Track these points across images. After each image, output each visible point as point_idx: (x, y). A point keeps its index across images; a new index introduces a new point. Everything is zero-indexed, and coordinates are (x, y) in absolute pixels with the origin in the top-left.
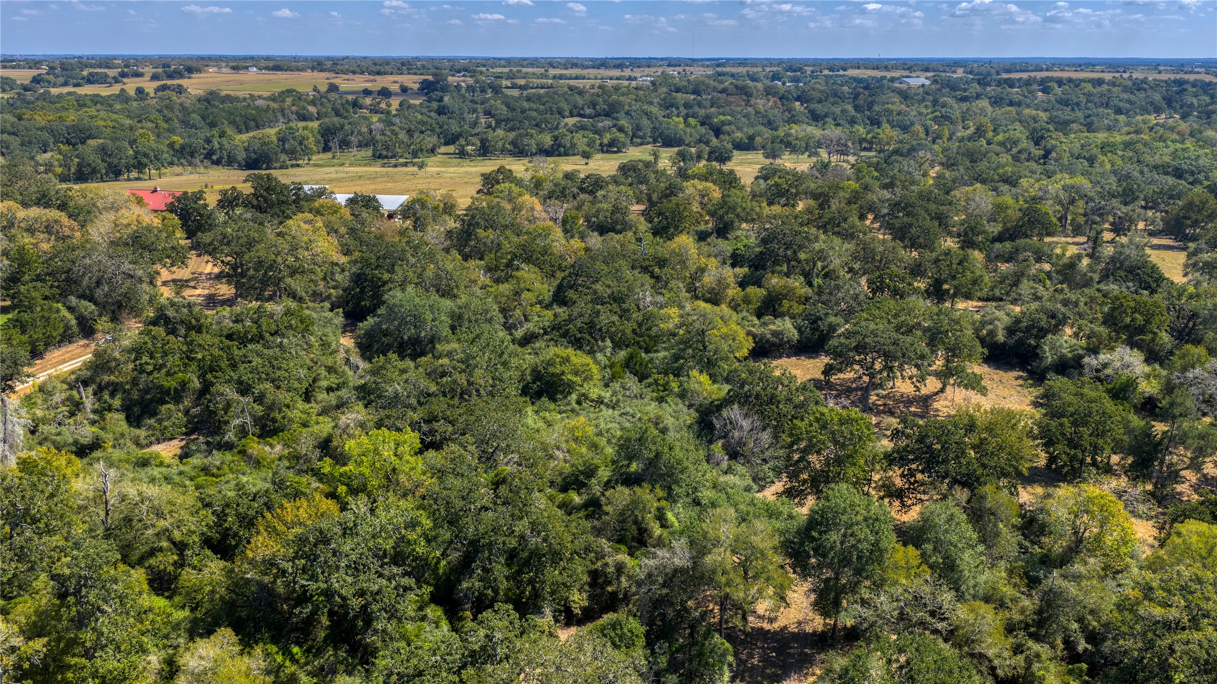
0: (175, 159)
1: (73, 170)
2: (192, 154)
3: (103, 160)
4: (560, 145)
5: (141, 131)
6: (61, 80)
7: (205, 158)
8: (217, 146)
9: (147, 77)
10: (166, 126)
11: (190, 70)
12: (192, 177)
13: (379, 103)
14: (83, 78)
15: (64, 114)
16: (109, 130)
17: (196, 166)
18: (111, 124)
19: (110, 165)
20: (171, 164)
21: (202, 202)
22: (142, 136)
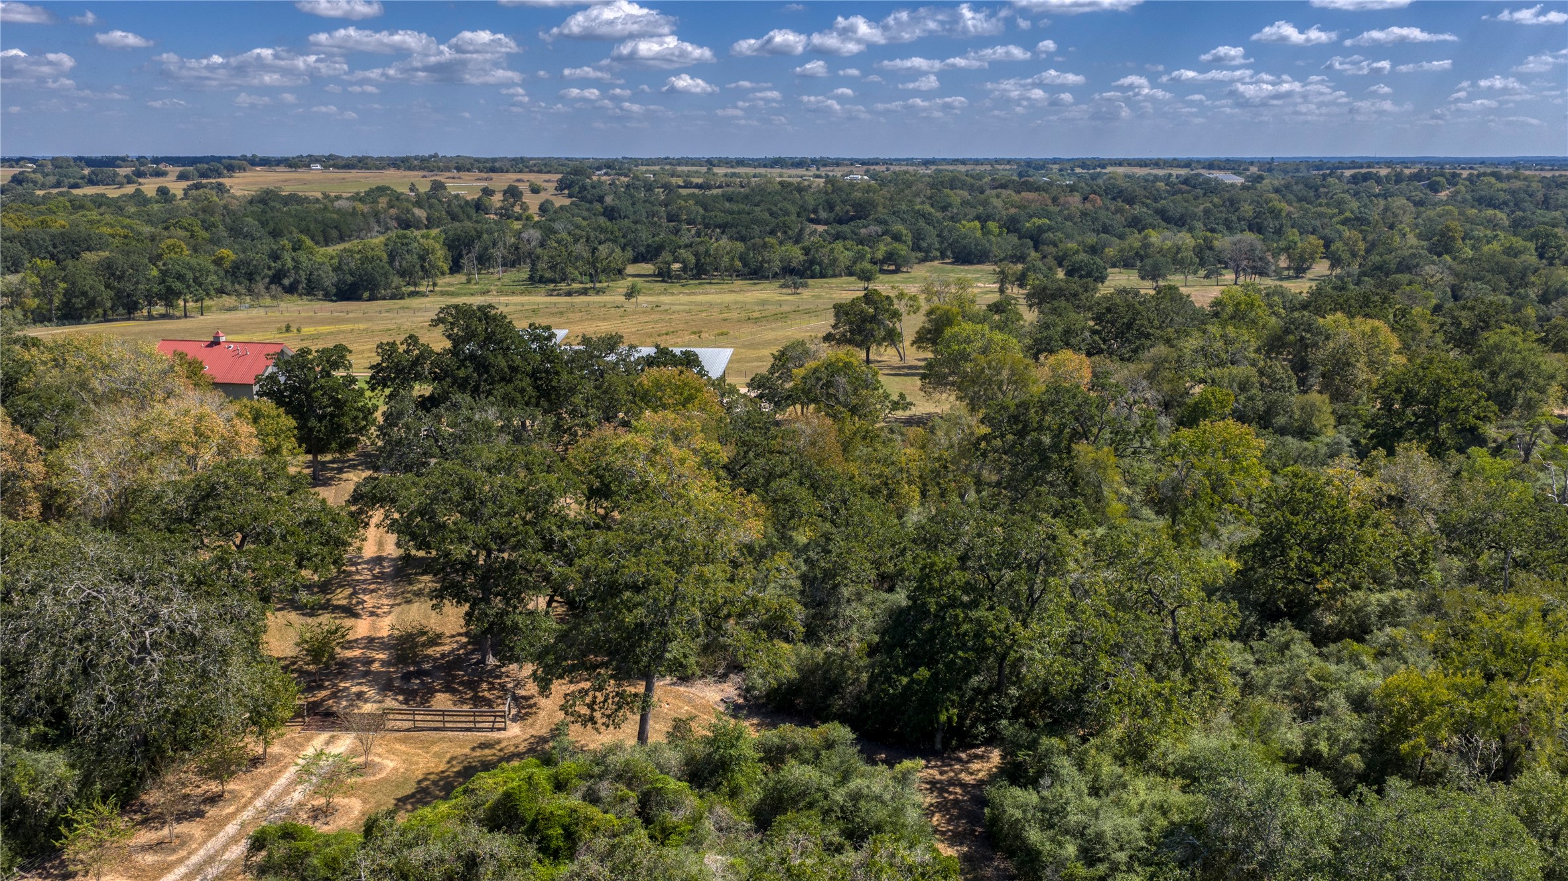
0: (227, 283)
1: (56, 302)
2: (251, 277)
3: (107, 286)
4: (812, 262)
5: (169, 242)
6: (52, 179)
7: (271, 283)
8: (290, 264)
9: (172, 176)
10: (207, 235)
11: (231, 168)
12: (254, 312)
13: (513, 206)
14: (83, 178)
15: (48, 218)
16: (117, 241)
17: (258, 296)
18: (122, 232)
19: (119, 294)
20: (221, 291)
21: (339, 374)
22: (171, 248)
